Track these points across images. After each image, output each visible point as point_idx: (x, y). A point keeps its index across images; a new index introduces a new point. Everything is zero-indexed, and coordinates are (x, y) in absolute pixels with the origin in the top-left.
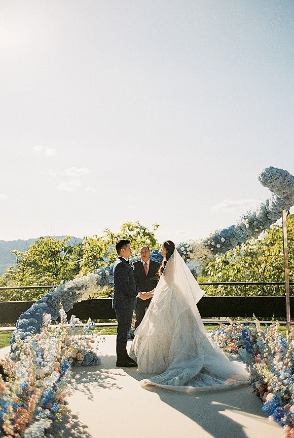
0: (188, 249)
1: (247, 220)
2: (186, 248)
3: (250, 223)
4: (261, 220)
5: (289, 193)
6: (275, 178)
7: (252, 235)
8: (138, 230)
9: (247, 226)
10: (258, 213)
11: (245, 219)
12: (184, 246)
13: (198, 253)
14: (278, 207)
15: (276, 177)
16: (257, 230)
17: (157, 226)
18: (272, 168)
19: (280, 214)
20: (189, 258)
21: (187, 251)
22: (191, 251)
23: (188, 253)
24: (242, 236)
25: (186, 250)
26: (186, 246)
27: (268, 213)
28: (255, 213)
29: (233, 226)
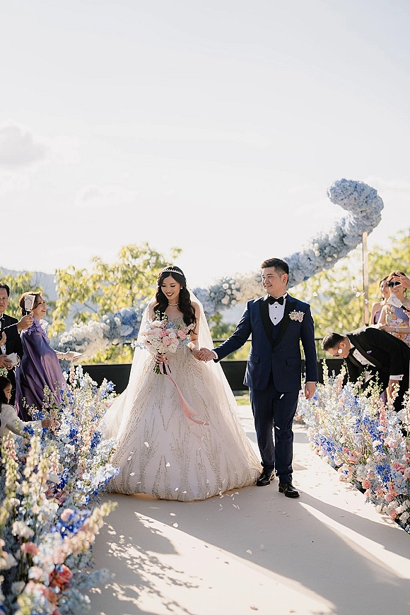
0: (233, 287)
1: (316, 245)
2: (230, 285)
3: (321, 250)
4: (335, 246)
5: (369, 211)
6: (348, 194)
7: (324, 266)
8: (147, 257)
9: (317, 253)
10: (332, 236)
11: (314, 243)
12: (227, 282)
13: (247, 292)
14: (356, 229)
15: (349, 192)
16: (329, 259)
17: (179, 251)
18: (344, 181)
19: (360, 238)
20: (235, 299)
21: (231, 290)
22: (238, 290)
23: (234, 292)
24: (310, 267)
25: (230, 288)
26: (231, 282)
27: (344, 236)
28: (327, 235)
29: (298, 254)
